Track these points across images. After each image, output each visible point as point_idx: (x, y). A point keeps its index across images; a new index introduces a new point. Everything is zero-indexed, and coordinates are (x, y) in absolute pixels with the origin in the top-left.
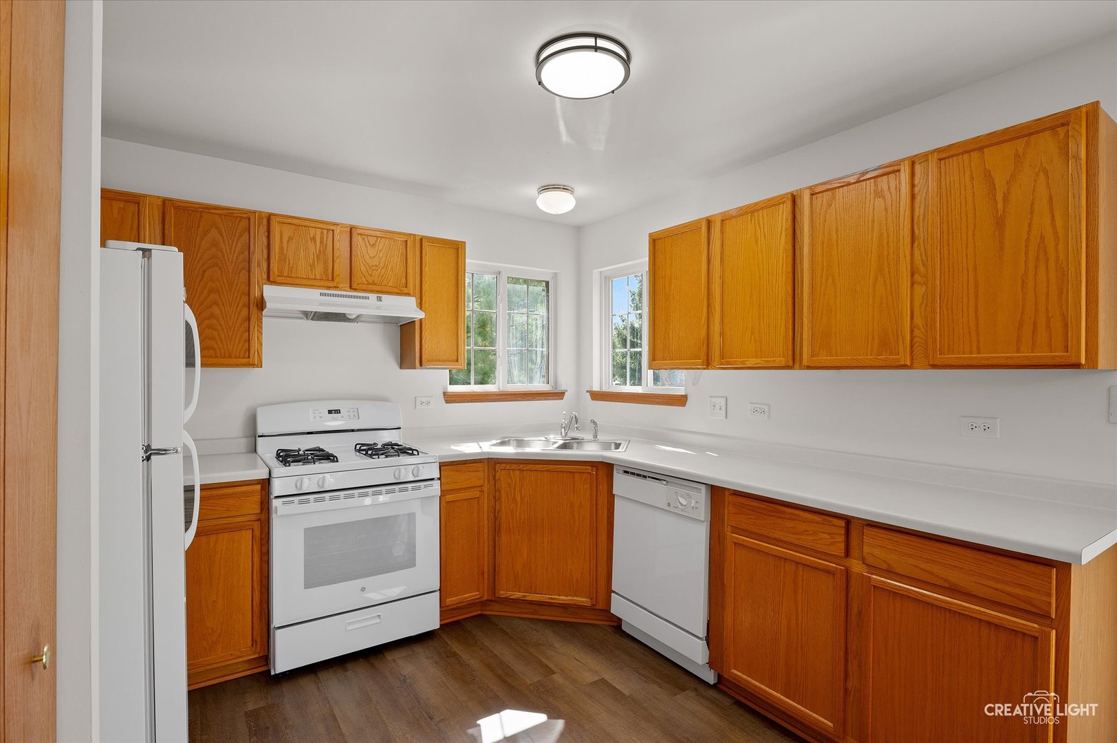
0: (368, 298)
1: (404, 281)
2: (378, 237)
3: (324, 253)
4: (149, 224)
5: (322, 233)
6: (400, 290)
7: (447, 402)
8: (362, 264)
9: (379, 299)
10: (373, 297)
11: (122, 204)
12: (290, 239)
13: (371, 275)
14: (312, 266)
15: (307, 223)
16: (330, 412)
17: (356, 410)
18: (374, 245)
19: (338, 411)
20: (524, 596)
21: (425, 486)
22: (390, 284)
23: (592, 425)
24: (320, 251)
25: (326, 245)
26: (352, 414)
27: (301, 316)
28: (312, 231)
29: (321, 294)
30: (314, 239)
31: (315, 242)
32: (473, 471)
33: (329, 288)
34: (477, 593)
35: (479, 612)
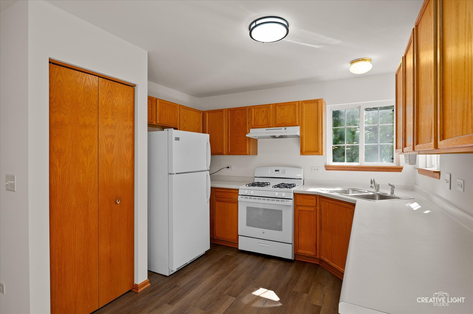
0: (281, 129)
1: (294, 120)
2: (285, 105)
3: (267, 115)
4: (225, 116)
5: (266, 109)
6: (293, 124)
7: (327, 170)
8: (279, 117)
9: (285, 129)
10: (283, 128)
11: (220, 112)
12: (257, 113)
13: (282, 120)
14: (263, 121)
15: (261, 107)
16: (276, 171)
17: (284, 171)
18: (283, 109)
19: (278, 171)
20: (329, 262)
21: (286, 201)
22: (289, 123)
23: (390, 187)
24: (266, 115)
25: (267, 113)
26: (283, 172)
27: (270, 137)
28: (263, 108)
29: (266, 130)
30: (264, 111)
31: (264, 112)
32: (310, 199)
33: (269, 127)
34: (313, 253)
35: (318, 263)
